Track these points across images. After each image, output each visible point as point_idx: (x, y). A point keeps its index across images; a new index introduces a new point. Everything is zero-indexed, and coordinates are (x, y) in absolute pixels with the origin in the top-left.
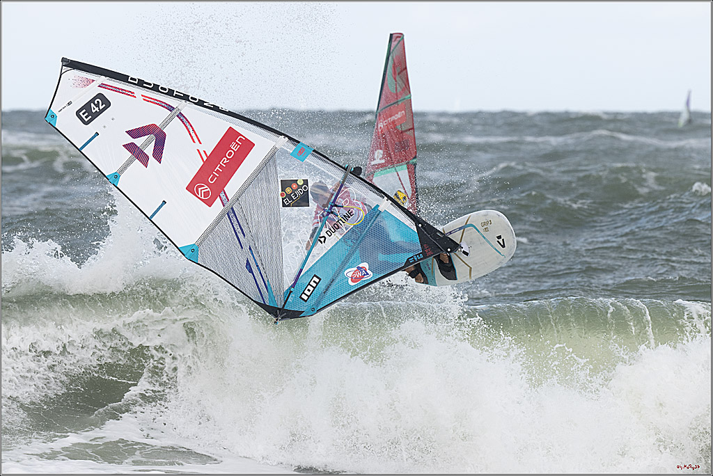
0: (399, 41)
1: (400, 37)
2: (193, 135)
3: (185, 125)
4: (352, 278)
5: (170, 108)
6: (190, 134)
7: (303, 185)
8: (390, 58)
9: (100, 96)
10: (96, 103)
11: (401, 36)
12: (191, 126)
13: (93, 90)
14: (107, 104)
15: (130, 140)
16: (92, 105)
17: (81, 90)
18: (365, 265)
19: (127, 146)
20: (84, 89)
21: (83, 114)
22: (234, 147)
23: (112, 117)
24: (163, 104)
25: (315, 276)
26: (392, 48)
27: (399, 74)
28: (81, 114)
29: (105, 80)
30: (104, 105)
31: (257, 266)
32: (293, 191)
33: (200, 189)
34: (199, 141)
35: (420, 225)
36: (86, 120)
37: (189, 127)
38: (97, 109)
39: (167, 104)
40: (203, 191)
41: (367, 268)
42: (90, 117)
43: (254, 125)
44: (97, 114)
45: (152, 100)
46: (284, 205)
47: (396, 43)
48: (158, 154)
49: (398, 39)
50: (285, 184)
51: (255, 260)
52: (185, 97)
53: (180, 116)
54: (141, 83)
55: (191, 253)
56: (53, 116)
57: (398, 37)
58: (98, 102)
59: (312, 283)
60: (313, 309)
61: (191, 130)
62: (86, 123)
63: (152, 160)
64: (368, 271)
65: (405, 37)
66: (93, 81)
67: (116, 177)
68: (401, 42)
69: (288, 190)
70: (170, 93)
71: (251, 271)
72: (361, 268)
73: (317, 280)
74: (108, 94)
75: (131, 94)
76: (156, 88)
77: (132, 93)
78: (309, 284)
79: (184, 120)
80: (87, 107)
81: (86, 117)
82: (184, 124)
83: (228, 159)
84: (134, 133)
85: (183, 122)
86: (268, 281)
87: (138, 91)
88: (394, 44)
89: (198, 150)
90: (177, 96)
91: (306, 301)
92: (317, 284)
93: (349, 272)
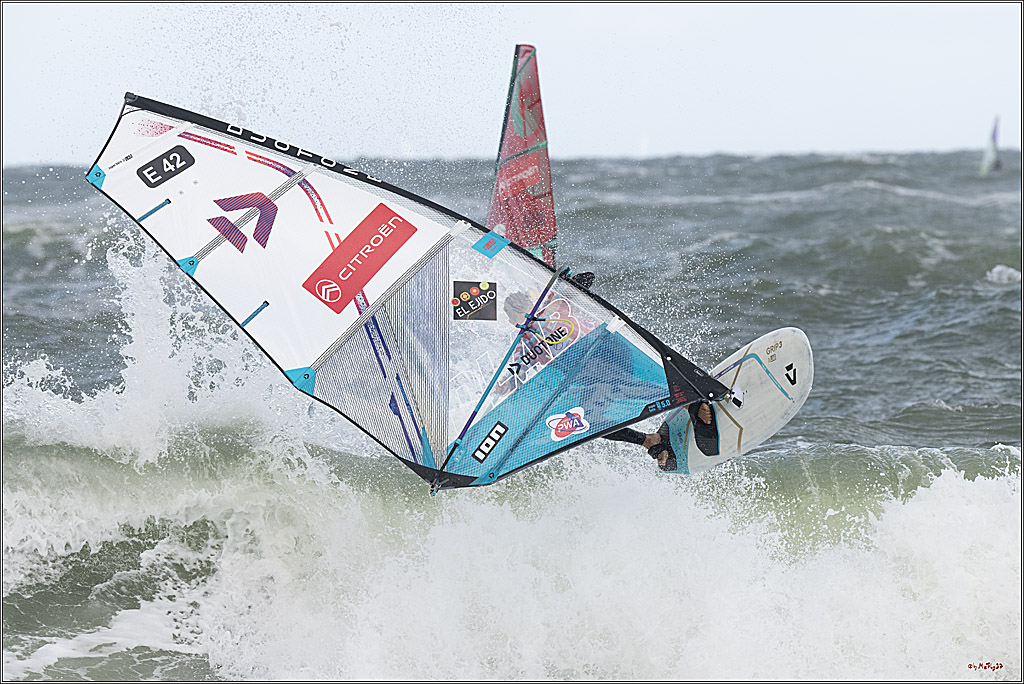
0: (530, 58)
1: (530, 51)
2: (321, 210)
3: (310, 197)
4: (556, 429)
5: (289, 172)
6: (316, 210)
7: (488, 290)
8: (516, 82)
9: (179, 149)
10: (171, 158)
11: (531, 49)
12: (319, 199)
13: (170, 140)
14: (190, 161)
15: (219, 212)
16: (165, 161)
17: (150, 139)
18: (579, 411)
19: (214, 222)
20: (155, 138)
21: (149, 173)
22: (384, 232)
23: (194, 180)
24: (279, 166)
25: (499, 423)
26: (519, 68)
27: (529, 108)
28: (145, 172)
29: (189, 128)
30: (184, 163)
31: (408, 405)
32: (473, 298)
33: (324, 288)
34: (330, 219)
35: (669, 359)
36: (153, 181)
37: (316, 199)
38: (172, 167)
39: (284, 167)
40: (328, 291)
41: (582, 416)
42: (160, 177)
43: (420, 203)
44: (171, 174)
45: (261, 160)
46: (456, 317)
47: (525, 59)
48: (262, 235)
49: (528, 55)
50: (460, 287)
51: (405, 396)
52: (316, 159)
53: (304, 184)
54: (247, 136)
55: (303, 381)
56: (99, 174)
57: (527, 51)
58: (175, 157)
59: (493, 434)
60: (491, 475)
61: (318, 204)
62: (153, 186)
63: (252, 243)
64: (583, 421)
65: (537, 53)
66: (171, 127)
67: (192, 262)
68: (532, 60)
69: (465, 296)
70: (293, 151)
71: (397, 412)
72: (573, 415)
73: (502, 430)
74: (191, 147)
75: (230, 149)
76: (270, 143)
77: (231, 147)
78: (489, 436)
79: (310, 190)
80: (156, 164)
81: (153, 177)
82: (308, 195)
83: (372, 247)
84: (227, 204)
85: (307, 192)
86: (423, 428)
87: (241, 146)
88: (521, 61)
89: (327, 233)
90: (302, 157)
91: (481, 461)
92: (501, 435)
93: (554, 420)
